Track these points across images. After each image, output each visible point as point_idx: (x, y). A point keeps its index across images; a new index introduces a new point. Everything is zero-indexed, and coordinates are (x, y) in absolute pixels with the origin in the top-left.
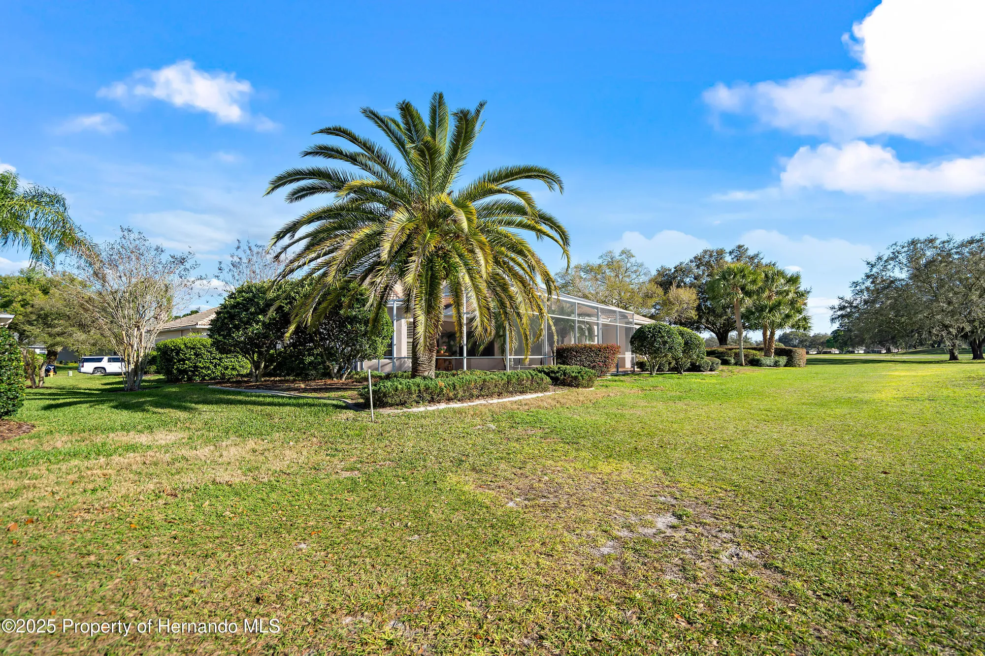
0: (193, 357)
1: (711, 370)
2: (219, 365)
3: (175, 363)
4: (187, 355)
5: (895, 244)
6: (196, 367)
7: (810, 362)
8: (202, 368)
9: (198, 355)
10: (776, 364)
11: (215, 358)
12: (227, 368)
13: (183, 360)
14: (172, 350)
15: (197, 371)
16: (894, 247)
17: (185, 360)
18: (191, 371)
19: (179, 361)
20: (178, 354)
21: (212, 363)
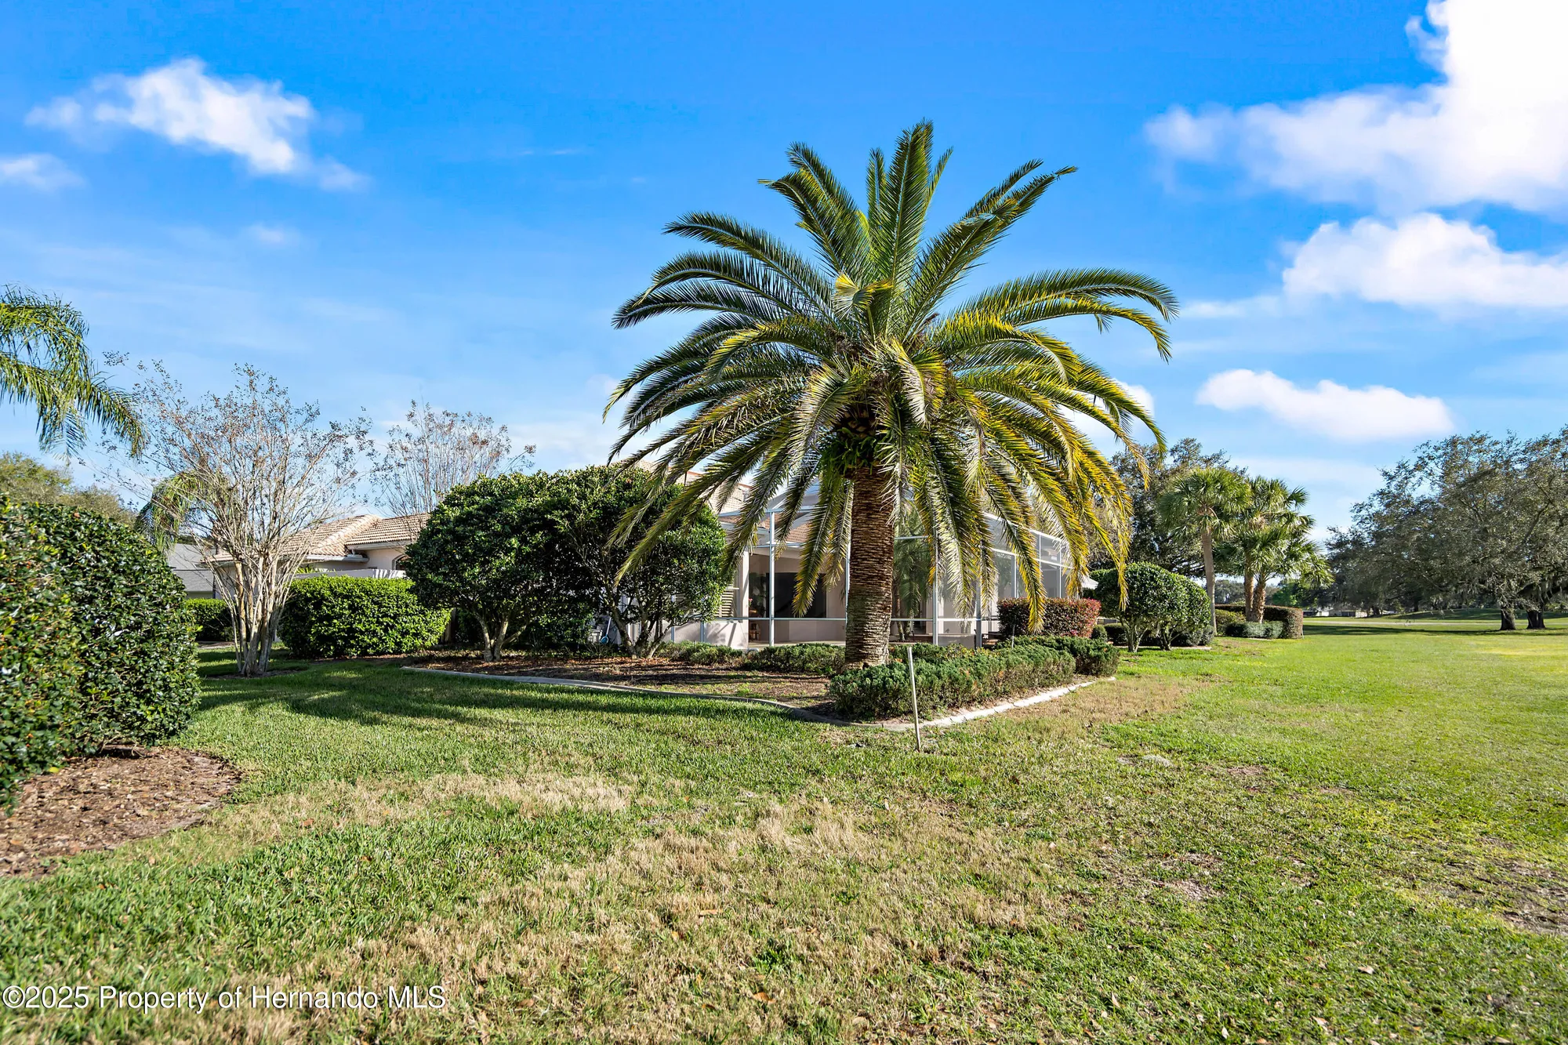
0: (346, 612)
1: (1202, 644)
2: (392, 627)
3: (312, 623)
4: (337, 610)
5: (1427, 444)
6: (351, 631)
7: (1308, 629)
8: (362, 633)
9: (357, 609)
10: (1267, 634)
11: (385, 615)
12: (407, 633)
13: (329, 618)
14: (308, 600)
15: (354, 638)
16: (1425, 448)
17: (333, 618)
18: (342, 638)
19: (320, 620)
20: (318, 606)
21: (382, 623)
